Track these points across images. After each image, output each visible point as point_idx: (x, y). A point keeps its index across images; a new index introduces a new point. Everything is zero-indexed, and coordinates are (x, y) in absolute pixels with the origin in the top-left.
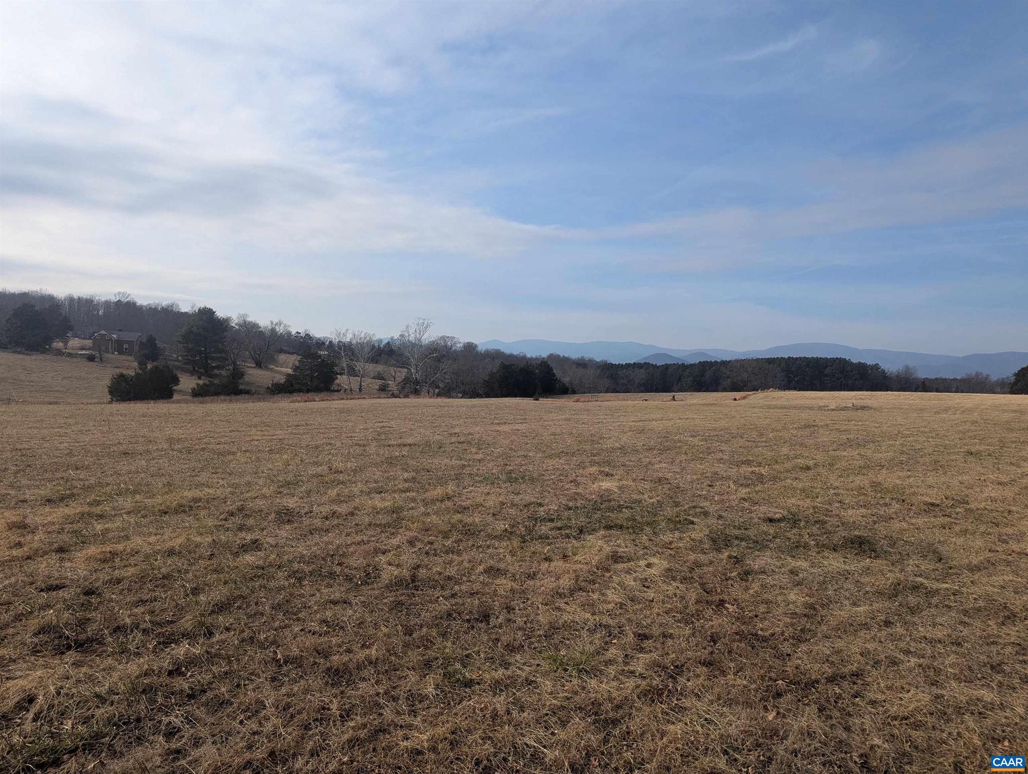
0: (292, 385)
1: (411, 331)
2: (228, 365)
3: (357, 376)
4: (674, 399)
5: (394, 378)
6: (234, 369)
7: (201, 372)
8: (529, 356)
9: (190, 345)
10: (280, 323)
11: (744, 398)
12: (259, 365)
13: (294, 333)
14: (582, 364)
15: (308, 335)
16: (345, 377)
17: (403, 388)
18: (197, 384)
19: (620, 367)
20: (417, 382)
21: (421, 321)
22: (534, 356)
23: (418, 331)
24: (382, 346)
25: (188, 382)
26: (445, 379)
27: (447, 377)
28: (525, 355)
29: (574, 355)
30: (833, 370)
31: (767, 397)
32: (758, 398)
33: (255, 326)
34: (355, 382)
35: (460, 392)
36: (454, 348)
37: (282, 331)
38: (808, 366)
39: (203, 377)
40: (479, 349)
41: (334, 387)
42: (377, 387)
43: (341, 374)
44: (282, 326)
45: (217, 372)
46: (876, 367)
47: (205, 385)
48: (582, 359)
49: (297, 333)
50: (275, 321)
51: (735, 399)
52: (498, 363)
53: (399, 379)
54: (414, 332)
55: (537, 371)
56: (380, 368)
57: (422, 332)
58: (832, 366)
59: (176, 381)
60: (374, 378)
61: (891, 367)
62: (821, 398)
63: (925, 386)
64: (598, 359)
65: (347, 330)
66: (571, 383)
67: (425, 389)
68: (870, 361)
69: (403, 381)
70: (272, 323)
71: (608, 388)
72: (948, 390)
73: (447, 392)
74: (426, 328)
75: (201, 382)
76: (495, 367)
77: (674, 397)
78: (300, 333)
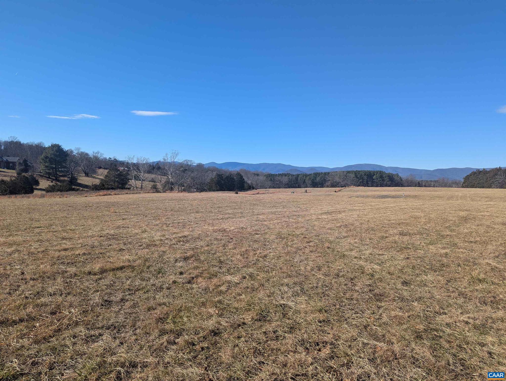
0: (103, 185)
1: (169, 156)
2: (68, 175)
3: (140, 180)
5: (161, 181)
6: (72, 177)
7: (53, 179)
9: (47, 164)
10: (98, 153)
11: (340, 191)
12: (87, 175)
13: (108, 158)
15: (115, 159)
16: (133, 181)
17: (165, 187)
18: (49, 185)
19: (275, 175)
20: (172, 184)
21: (174, 151)
23: (172, 156)
24: (154, 165)
25: (44, 184)
26: (187, 182)
27: (188, 180)
28: (228, 170)
29: (252, 170)
31: (351, 190)
32: (347, 191)
33: (87, 154)
34: (139, 183)
35: (195, 189)
36: (192, 166)
37: (99, 157)
39: (54, 182)
40: (205, 166)
41: (127, 186)
42: (150, 186)
43: (131, 179)
44: (99, 154)
45: (62, 178)
46: (397, 175)
47: (53, 185)
49: (110, 158)
50: (96, 151)
51: (336, 192)
52: (215, 173)
53: (163, 182)
54: (170, 157)
55: (235, 178)
56: (153, 176)
57: (174, 157)
58: (376, 175)
59: (37, 183)
60: (150, 181)
63: (419, 185)
65: (134, 156)
66: (252, 183)
67: (176, 187)
69: (164, 183)
70: (94, 153)
71: (270, 186)
72: (430, 186)
73: (188, 189)
74: (177, 155)
75: (51, 184)
76: (213, 175)
77: (306, 191)
78: (111, 158)
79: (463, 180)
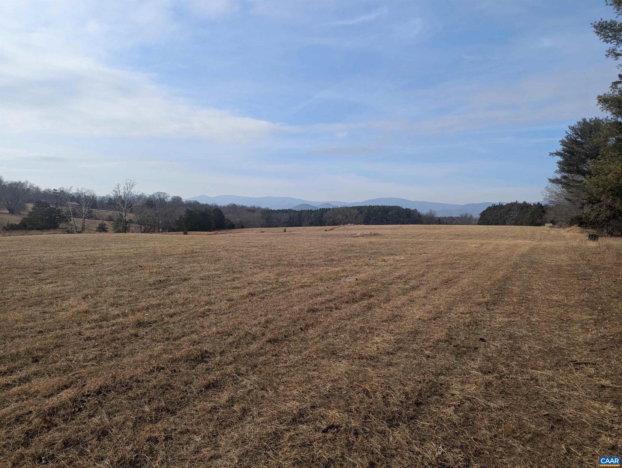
4: (285, 231)
8: (219, 205)
11: (331, 230)
12: (12, 212)
14: (252, 210)
17: (117, 226)
19: (274, 211)
20: (126, 222)
21: (128, 181)
22: (222, 205)
23: (125, 188)
29: (249, 205)
30: (393, 213)
31: (344, 229)
32: (339, 230)
36: (165, 200)
38: (379, 211)
40: (183, 200)
46: (415, 211)
48: (254, 207)
51: (326, 231)
58: (392, 211)
61: (423, 211)
62: (373, 229)
63: (440, 221)
64: (263, 207)
68: (412, 208)
72: (451, 224)
74: (132, 186)
76: (182, 212)
77: (285, 230)
79: (479, 216)
